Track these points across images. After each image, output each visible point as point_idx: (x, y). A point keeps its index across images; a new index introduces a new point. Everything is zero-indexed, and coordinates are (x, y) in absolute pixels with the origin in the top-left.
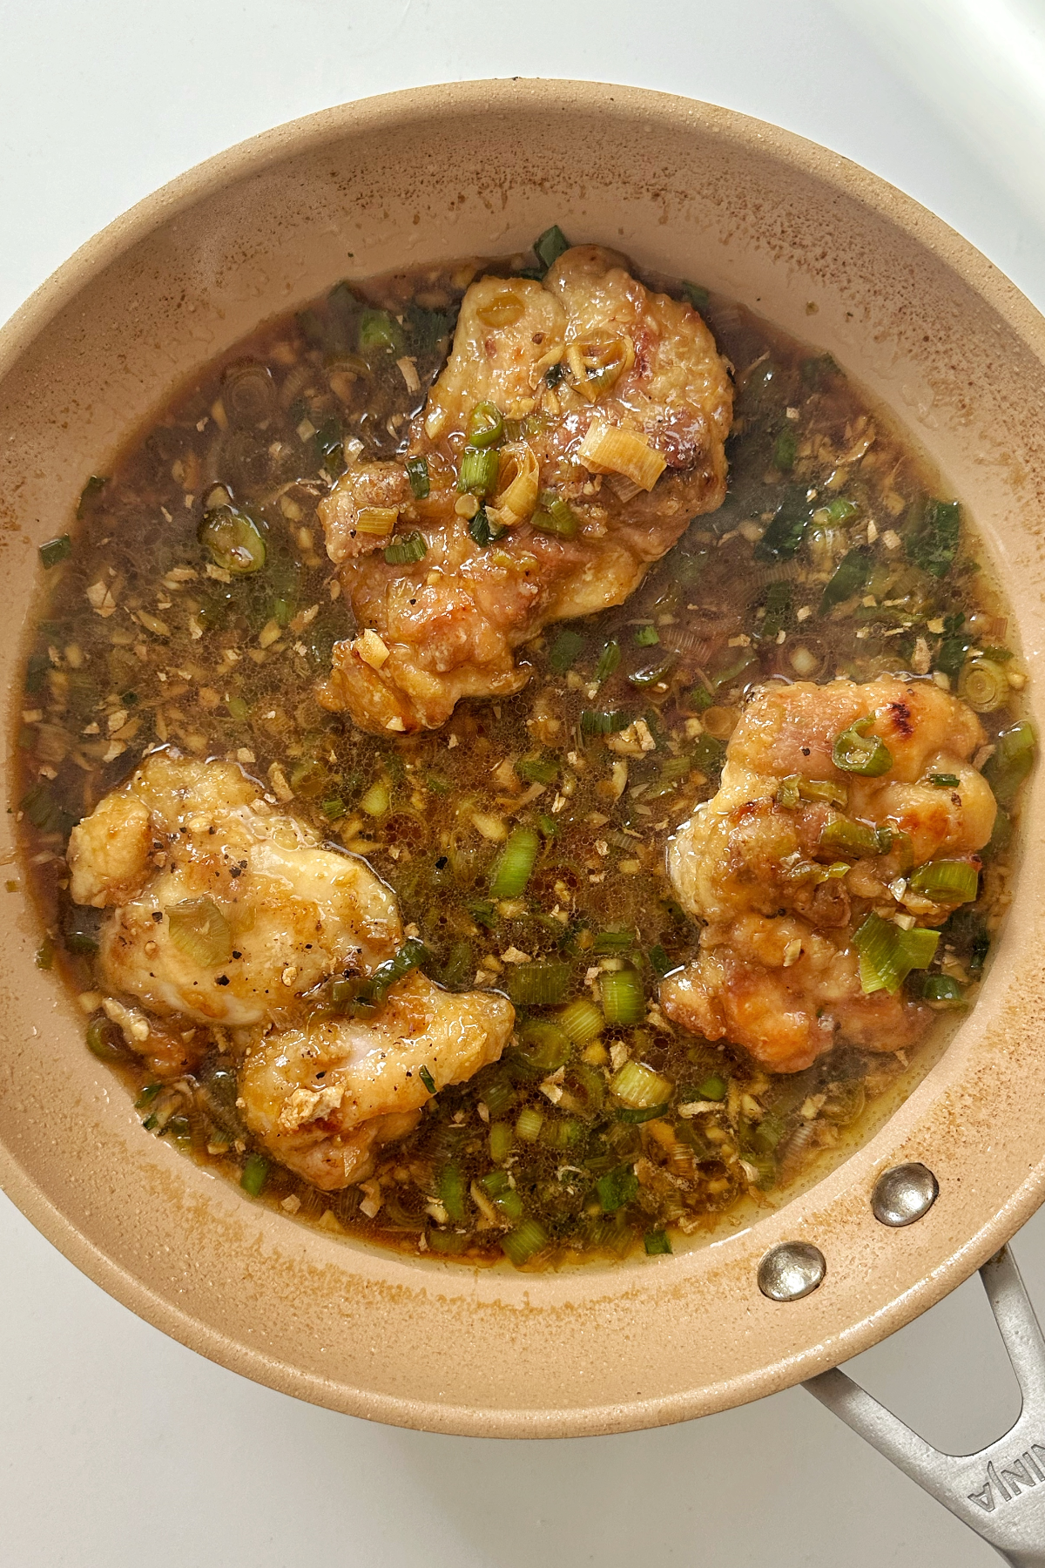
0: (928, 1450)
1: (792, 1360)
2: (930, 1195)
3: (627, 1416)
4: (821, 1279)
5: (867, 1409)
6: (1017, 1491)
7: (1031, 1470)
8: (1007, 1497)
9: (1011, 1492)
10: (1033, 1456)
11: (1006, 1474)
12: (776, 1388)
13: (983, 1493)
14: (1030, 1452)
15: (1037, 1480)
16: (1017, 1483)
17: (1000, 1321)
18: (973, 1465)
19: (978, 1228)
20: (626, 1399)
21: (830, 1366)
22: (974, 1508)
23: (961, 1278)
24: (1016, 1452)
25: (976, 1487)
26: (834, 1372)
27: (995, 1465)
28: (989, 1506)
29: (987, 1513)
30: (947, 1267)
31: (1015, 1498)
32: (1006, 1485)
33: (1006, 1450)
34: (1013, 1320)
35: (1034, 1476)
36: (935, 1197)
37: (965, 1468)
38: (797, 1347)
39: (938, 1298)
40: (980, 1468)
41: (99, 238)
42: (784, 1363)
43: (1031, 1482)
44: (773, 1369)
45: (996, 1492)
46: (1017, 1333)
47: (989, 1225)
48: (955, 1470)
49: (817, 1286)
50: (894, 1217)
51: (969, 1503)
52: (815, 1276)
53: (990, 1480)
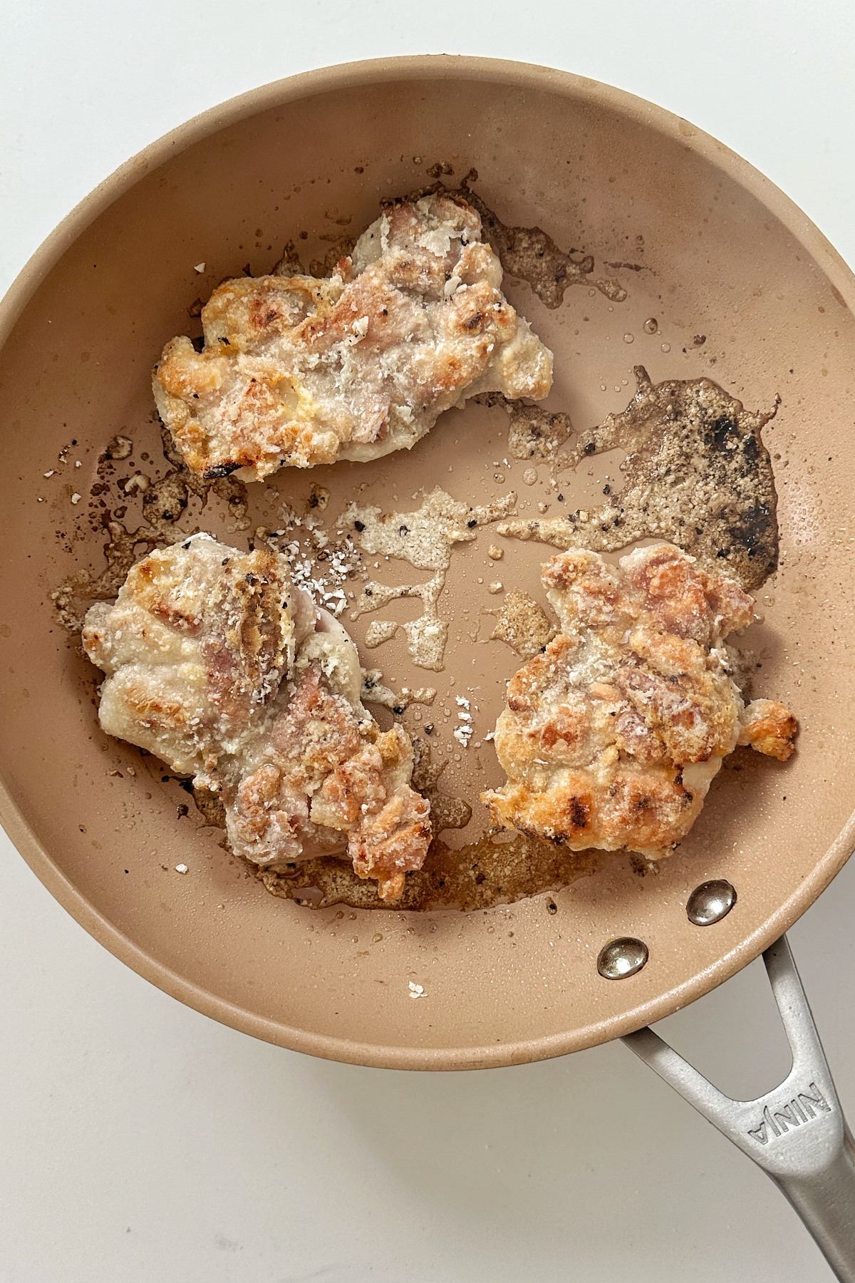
0: (718, 1096)
1: (616, 1019)
2: (729, 902)
3: (487, 1056)
4: (644, 964)
5: (672, 1064)
6: (786, 1129)
7: (795, 1113)
8: (778, 1133)
9: (781, 1130)
10: (799, 1102)
11: (777, 1116)
12: (601, 1040)
13: (759, 1130)
14: (797, 1100)
15: (801, 1121)
16: (787, 1124)
17: (778, 998)
18: (753, 1108)
20: (488, 1044)
21: (643, 1026)
22: (751, 1141)
23: (747, 961)
24: (786, 1099)
25: (754, 1125)
26: (647, 1028)
27: (770, 1109)
28: (764, 1139)
29: (761, 1146)
30: (736, 952)
31: (784, 1134)
32: (777, 1124)
33: (779, 1096)
34: (786, 996)
35: (799, 1118)
36: (733, 904)
37: (747, 1110)
38: (620, 1010)
39: (729, 975)
40: (758, 1111)
41: (135, 160)
42: (609, 1021)
43: (797, 1123)
44: (601, 1026)
45: (769, 1130)
46: (790, 1008)
48: (739, 1111)
49: (640, 968)
50: (703, 920)
51: (747, 1137)
52: (639, 961)
53: (765, 1120)
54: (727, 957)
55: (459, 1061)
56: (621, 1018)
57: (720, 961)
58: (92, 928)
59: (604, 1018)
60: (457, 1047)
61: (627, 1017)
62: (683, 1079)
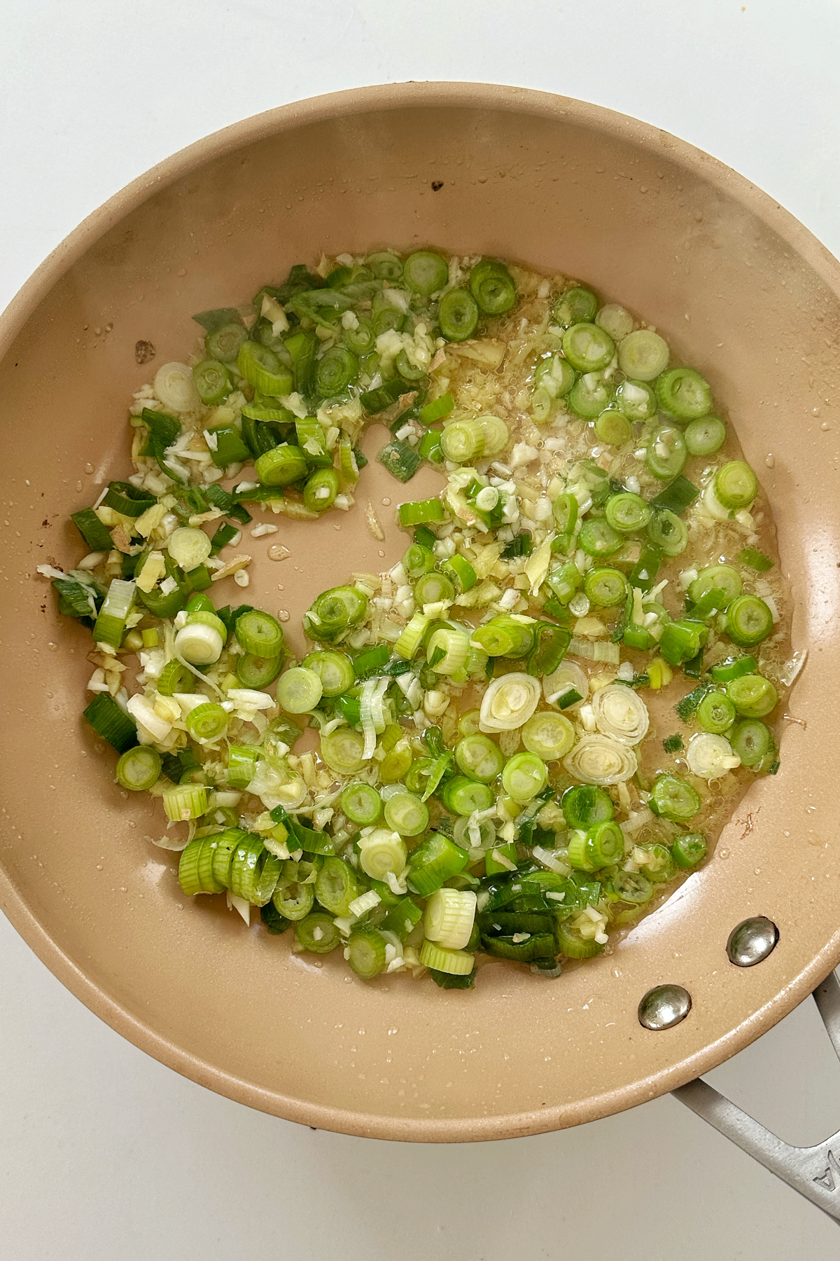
0: (779, 1143)
1: (666, 1072)
2: (772, 940)
3: (534, 1121)
4: (688, 1011)
5: (731, 1115)
12: (651, 1095)
13: (825, 1176)
17: (832, 1037)
18: (816, 1154)
19: (810, 960)
20: (533, 1109)
21: (695, 1077)
22: (818, 1188)
23: (798, 1001)
25: (819, 1172)
26: (698, 1079)
27: (834, 1153)
28: (830, 1186)
29: (829, 1192)
30: (787, 992)
36: (776, 941)
37: (811, 1157)
38: (669, 1062)
39: (781, 1016)
40: (822, 1156)
42: (659, 1074)
44: (649, 1080)
45: (836, 1176)
47: (819, 957)
48: (802, 1158)
49: (685, 1016)
50: (745, 959)
51: (814, 1184)
52: (683, 1009)
53: (830, 1166)
54: (777, 998)
55: (505, 1129)
56: (671, 1070)
57: (770, 1003)
58: (108, 1017)
59: (653, 1072)
60: (501, 1114)
61: (677, 1069)
62: (740, 1129)
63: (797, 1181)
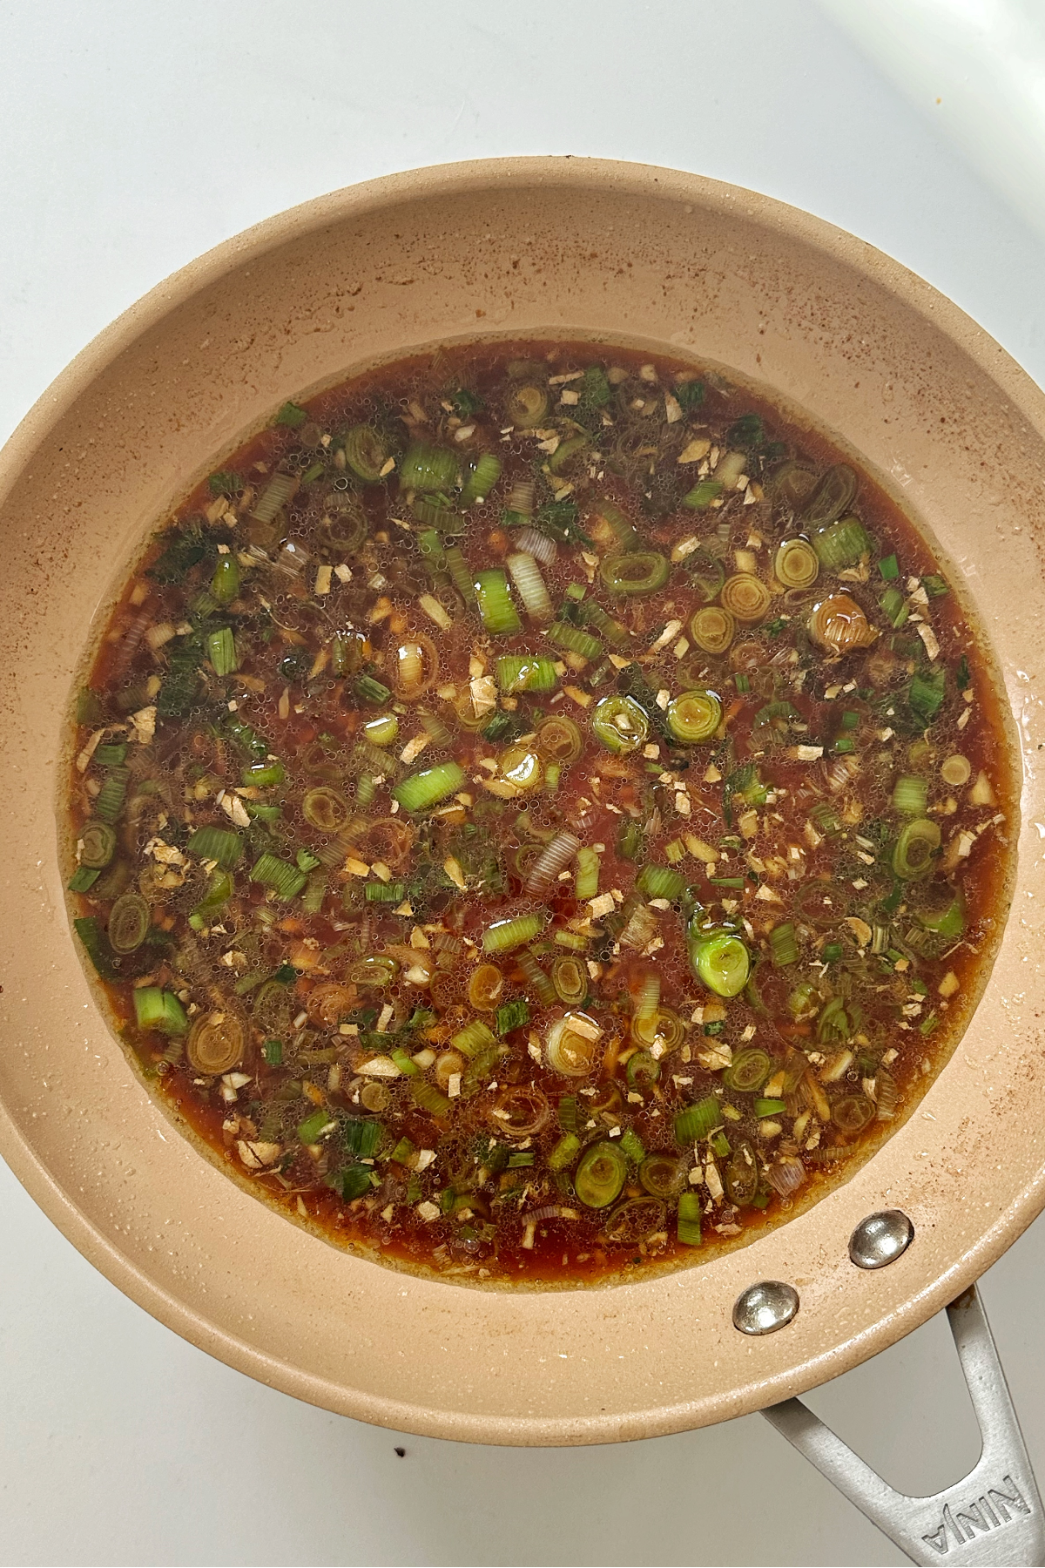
0: (885, 1489)
1: (755, 1386)
2: (905, 1239)
3: (588, 1429)
4: (793, 1316)
5: (828, 1447)
6: (972, 1535)
7: (985, 1514)
8: (961, 1540)
9: (965, 1536)
10: (989, 1501)
11: (961, 1517)
12: (735, 1414)
13: (937, 1535)
14: (987, 1497)
15: (991, 1525)
16: (972, 1527)
17: (965, 1365)
18: (929, 1506)
19: (946, 1268)
20: (589, 1414)
21: (790, 1396)
22: (927, 1549)
23: (925, 1316)
24: (972, 1496)
25: (930, 1528)
26: (795, 1400)
27: (951, 1508)
28: (942, 1547)
29: (940, 1555)
30: (913, 1304)
31: (969, 1542)
32: (960, 1528)
33: (962, 1493)
34: (977, 1364)
35: (988, 1520)
36: (909, 1242)
37: (922, 1509)
38: (763, 1374)
39: (903, 1333)
40: (936, 1510)
42: (747, 1388)
43: (986, 1527)
44: (735, 1394)
45: (950, 1535)
46: (981, 1378)
47: (957, 1266)
48: (911, 1510)
49: (788, 1321)
50: (870, 1261)
51: (922, 1544)
52: (787, 1314)
53: (945, 1523)
54: (900, 1310)
55: (553, 1434)
56: (762, 1385)
57: (892, 1315)
58: (85, 1248)
59: (740, 1384)
60: (549, 1417)
61: (769, 1384)
62: (840, 1466)
63: (901, 1537)
